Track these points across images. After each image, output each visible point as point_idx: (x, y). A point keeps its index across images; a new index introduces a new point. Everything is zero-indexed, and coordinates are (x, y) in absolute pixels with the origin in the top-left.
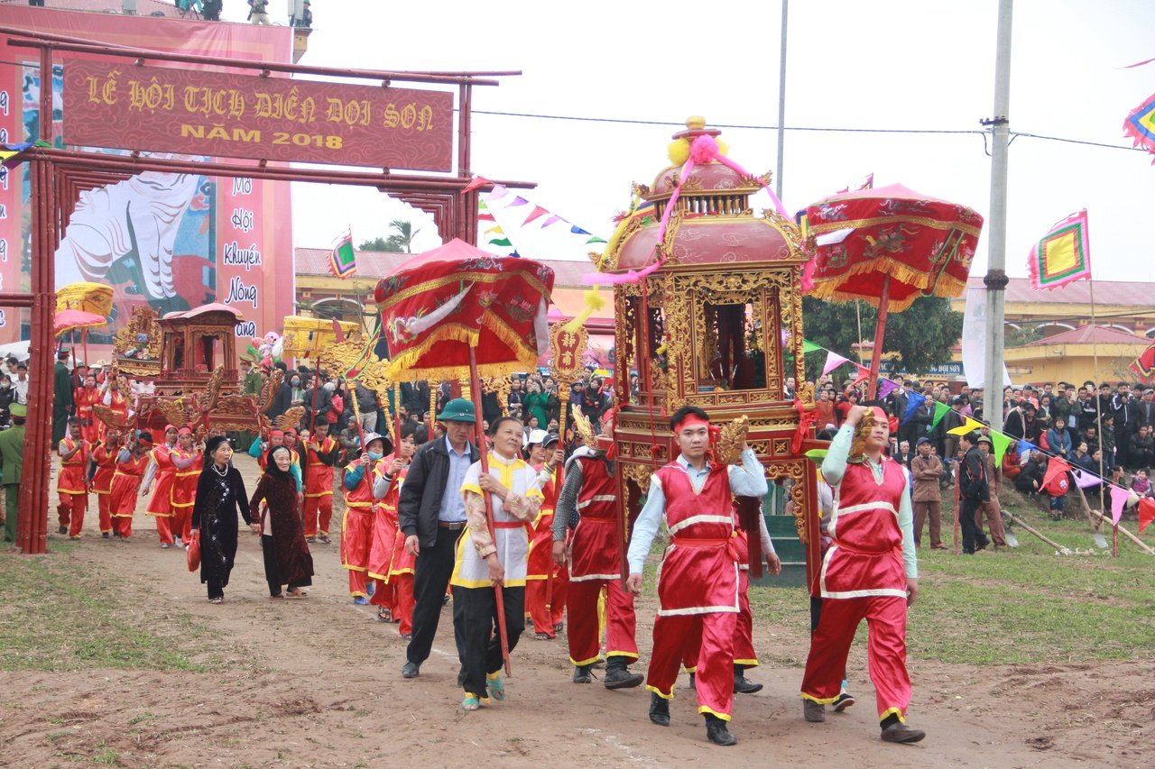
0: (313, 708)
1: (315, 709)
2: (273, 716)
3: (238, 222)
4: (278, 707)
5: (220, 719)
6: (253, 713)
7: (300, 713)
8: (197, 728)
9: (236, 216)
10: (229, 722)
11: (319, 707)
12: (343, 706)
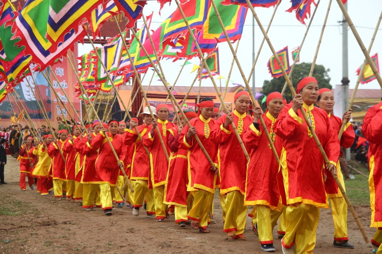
0: (54, 223)
1: (56, 224)
2: (37, 226)
3: (58, 72)
4: (40, 223)
5: (14, 227)
6: (29, 225)
7: (49, 225)
8: (4, 230)
9: (57, 71)
10: (18, 228)
11: (57, 223)
12: (72, 222)
